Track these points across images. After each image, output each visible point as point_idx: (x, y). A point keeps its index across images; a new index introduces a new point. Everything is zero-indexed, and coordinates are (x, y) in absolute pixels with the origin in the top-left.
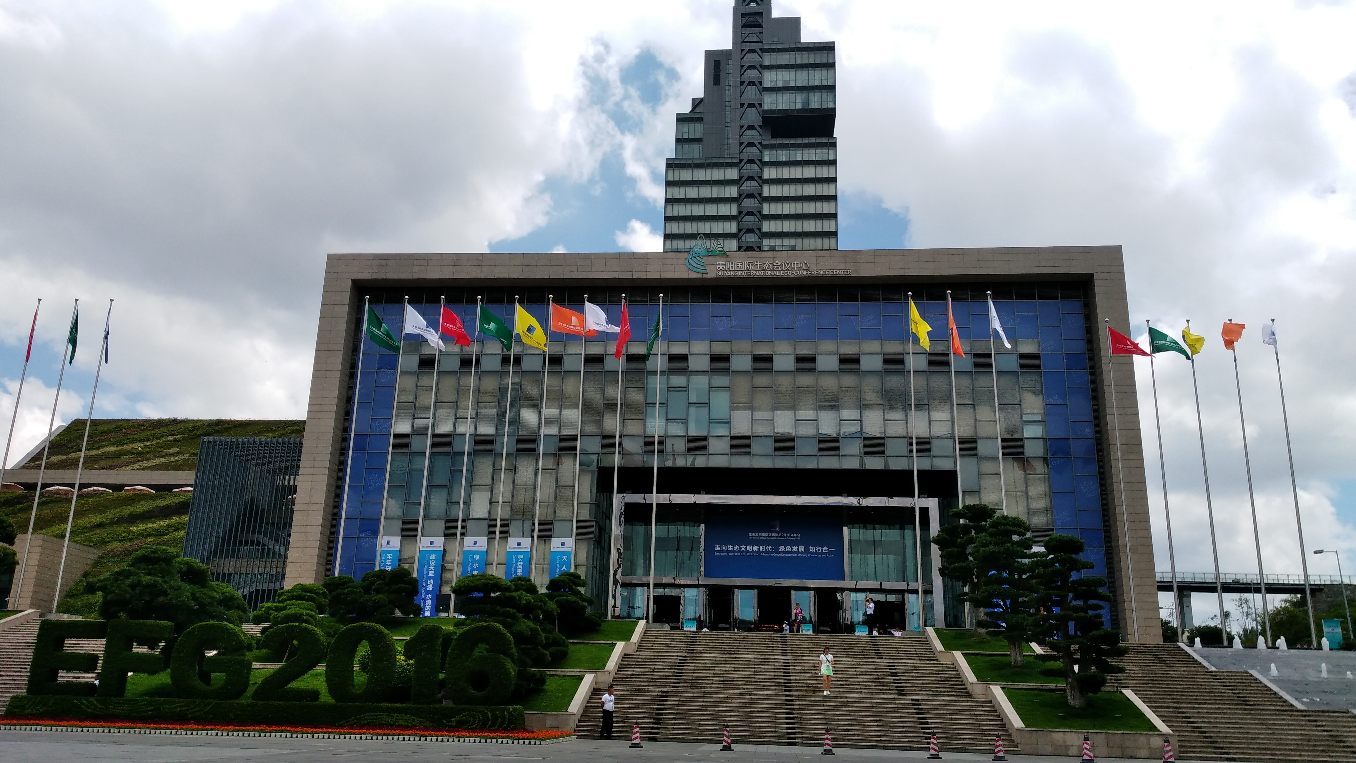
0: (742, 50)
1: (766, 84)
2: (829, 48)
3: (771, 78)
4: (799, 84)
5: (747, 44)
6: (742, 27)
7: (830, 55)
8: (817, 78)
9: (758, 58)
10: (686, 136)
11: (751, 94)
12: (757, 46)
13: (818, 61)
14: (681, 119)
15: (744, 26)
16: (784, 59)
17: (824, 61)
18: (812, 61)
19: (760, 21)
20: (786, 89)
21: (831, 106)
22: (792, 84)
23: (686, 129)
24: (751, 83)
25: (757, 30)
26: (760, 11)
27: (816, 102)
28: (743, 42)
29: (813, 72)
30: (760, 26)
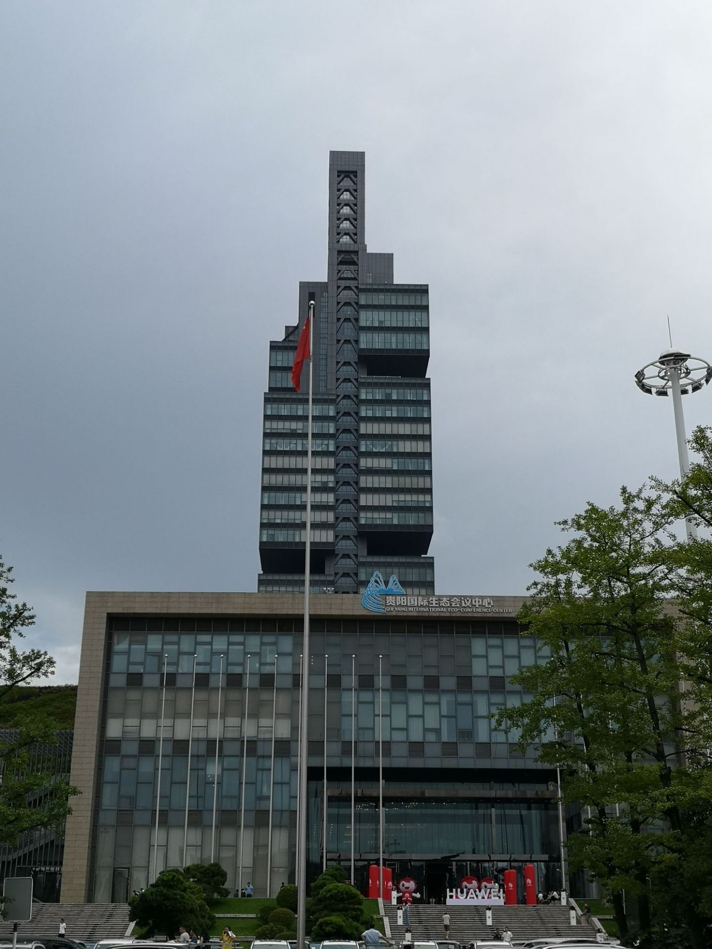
0: (338, 287)
1: (362, 323)
2: (423, 290)
3: (367, 318)
4: (394, 325)
5: (343, 282)
6: (338, 264)
7: (424, 298)
8: (411, 319)
9: (355, 296)
10: (279, 364)
11: (348, 331)
12: (352, 284)
13: (412, 303)
14: (275, 347)
15: (341, 263)
16: (380, 299)
17: (419, 303)
18: (406, 303)
19: (356, 259)
20: (381, 329)
21: (425, 348)
22: (387, 324)
23: (280, 358)
24: (347, 320)
25: (352, 267)
26: (356, 249)
27: (409, 342)
28: (341, 279)
29: (407, 313)
30: (354, 263)
